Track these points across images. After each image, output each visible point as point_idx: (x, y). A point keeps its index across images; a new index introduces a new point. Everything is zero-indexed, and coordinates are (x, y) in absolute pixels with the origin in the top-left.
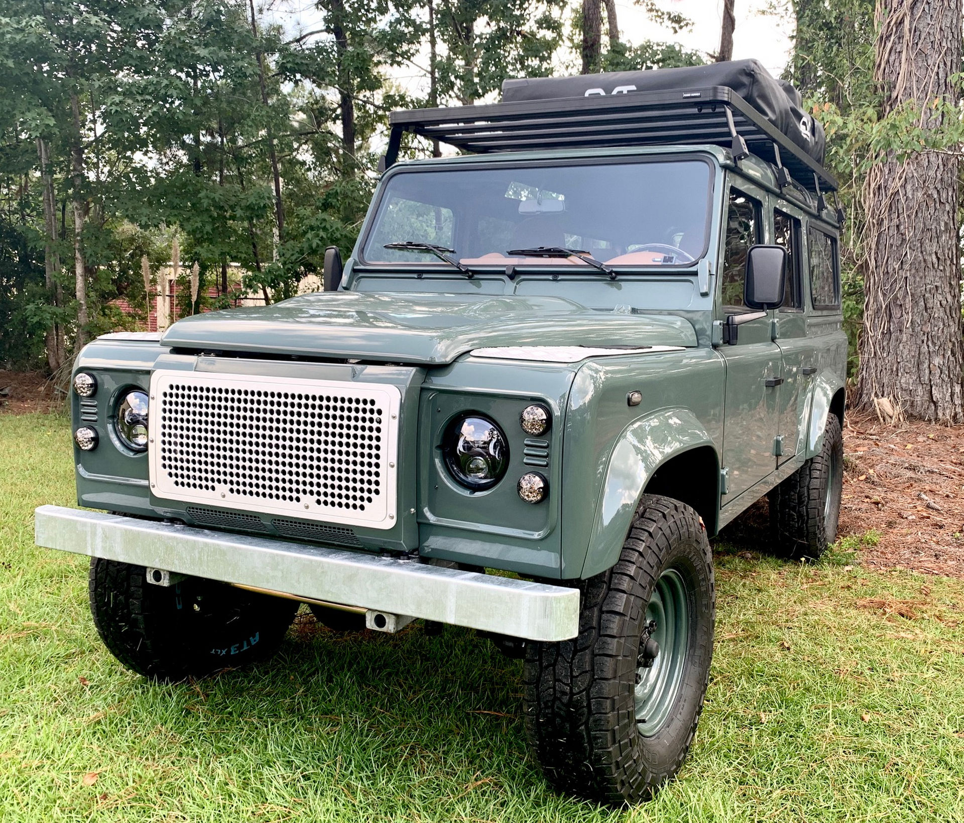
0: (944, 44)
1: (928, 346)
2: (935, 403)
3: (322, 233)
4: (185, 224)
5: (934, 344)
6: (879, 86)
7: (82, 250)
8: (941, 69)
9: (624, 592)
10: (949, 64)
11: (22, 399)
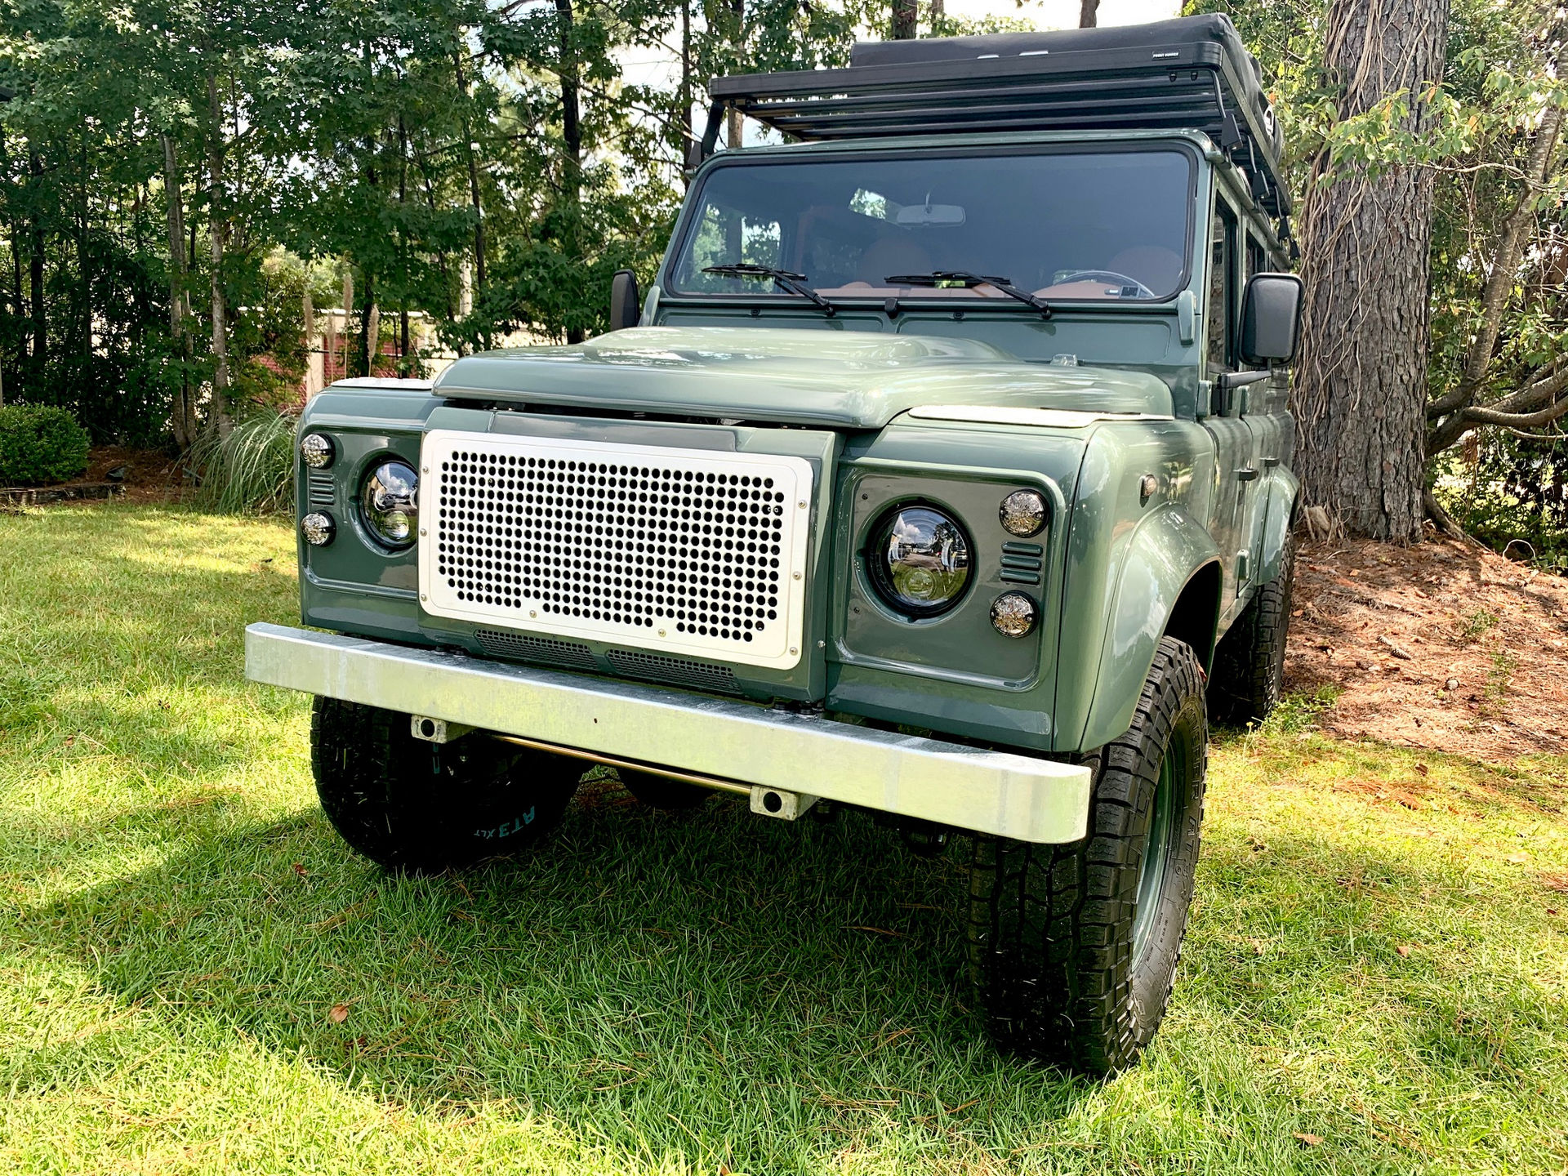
0: (1426, 17)
1: (1381, 437)
2: (1387, 515)
3: (542, 272)
4: (359, 254)
5: (1390, 434)
6: (1329, 75)
7: (220, 287)
8: (1420, 52)
9: (1128, 771)
10: (1430, 45)
11: (141, 484)
